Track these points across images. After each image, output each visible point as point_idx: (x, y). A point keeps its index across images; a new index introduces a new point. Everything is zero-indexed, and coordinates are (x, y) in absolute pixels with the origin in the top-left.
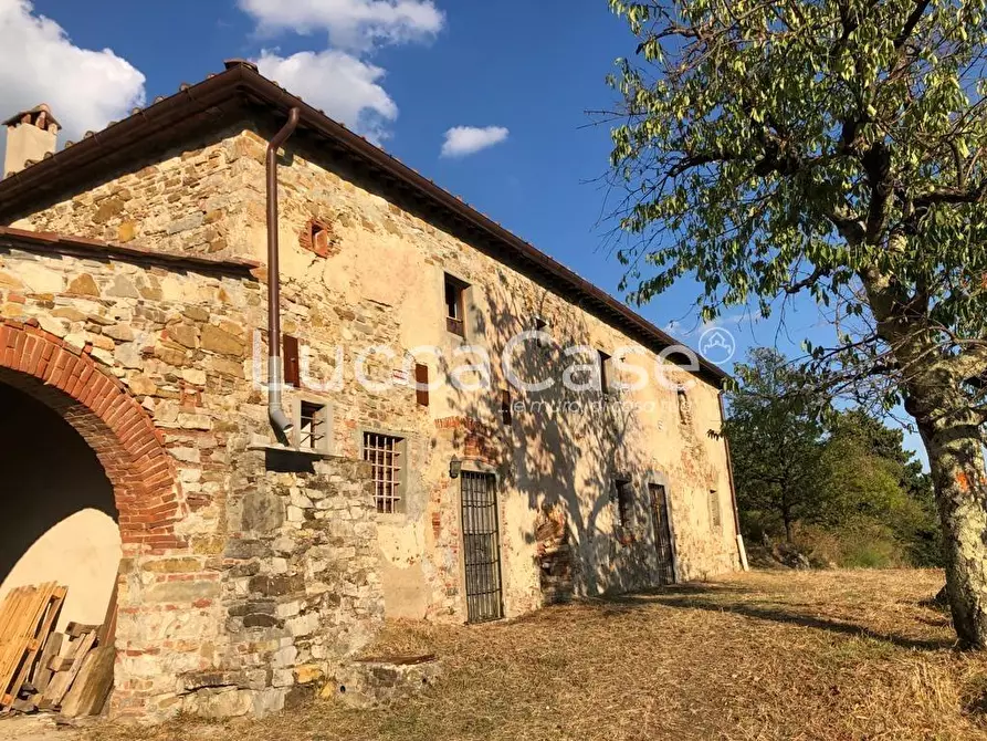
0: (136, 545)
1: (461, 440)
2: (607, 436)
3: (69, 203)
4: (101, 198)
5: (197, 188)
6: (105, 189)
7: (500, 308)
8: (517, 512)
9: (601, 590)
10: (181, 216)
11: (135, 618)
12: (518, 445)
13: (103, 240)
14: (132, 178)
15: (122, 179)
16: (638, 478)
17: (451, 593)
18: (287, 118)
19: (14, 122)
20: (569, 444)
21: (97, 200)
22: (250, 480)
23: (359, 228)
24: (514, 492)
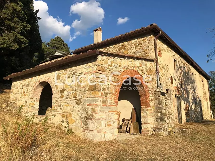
0: (145, 107)
1: (176, 91)
2: (193, 90)
3: (112, 47)
4: (120, 46)
5: (141, 45)
6: (120, 44)
7: (180, 65)
8: (183, 105)
9: (193, 120)
10: (138, 50)
11: (145, 118)
12: (183, 92)
13: (120, 54)
14: (126, 43)
15: (124, 43)
16: (197, 99)
17: (176, 118)
18: (159, 33)
19: (96, 31)
20: (189, 92)
21: (119, 46)
22: (159, 97)
23: (164, 51)
24: (182, 101)
